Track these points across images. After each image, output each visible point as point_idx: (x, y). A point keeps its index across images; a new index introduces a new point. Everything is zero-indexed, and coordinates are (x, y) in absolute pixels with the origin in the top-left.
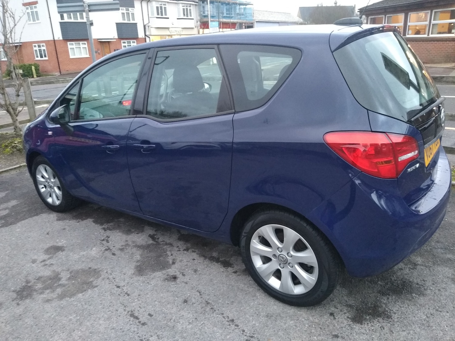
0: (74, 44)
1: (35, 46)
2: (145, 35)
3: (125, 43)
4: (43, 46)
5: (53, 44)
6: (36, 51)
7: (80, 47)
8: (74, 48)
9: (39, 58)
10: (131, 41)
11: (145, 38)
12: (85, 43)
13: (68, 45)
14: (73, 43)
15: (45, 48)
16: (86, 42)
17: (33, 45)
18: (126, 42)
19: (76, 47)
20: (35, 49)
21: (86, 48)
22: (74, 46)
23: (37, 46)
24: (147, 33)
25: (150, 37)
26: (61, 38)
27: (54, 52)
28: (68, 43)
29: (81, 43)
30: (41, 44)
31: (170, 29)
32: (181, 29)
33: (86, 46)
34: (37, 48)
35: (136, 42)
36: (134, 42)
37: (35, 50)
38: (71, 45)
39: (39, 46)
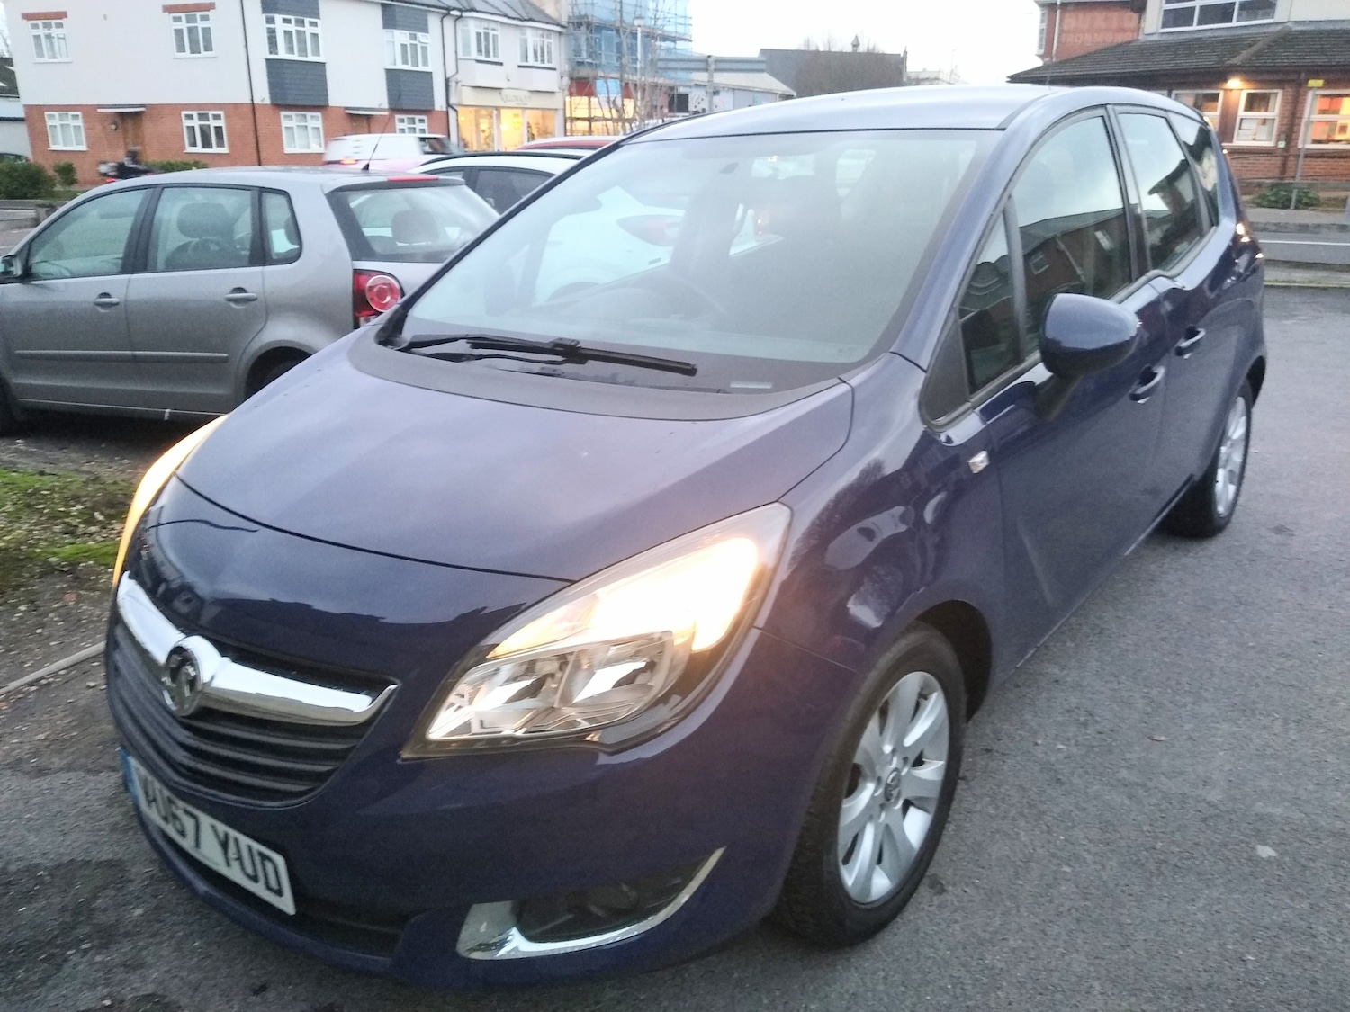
0: (294, 117)
1: (190, 117)
2: (449, 105)
3: (402, 121)
4: (217, 117)
5: (250, 115)
6: (192, 129)
7: (306, 127)
8: (293, 128)
9: (199, 149)
10: (417, 117)
11: (447, 112)
12: (318, 117)
13: (282, 119)
14: (293, 114)
15: (221, 123)
16: (319, 114)
17: (184, 113)
18: (406, 120)
19: (298, 126)
20: (187, 123)
21: (318, 128)
22: (293, 124)
23: (196, 117)
24: (453, 100)
25: (458, 108)
26: (268, 101)
27: (252, 134)
28: (283, 113)
29: (309, 114)
30: (211, 113)
31: (503, 91)
32: (528, 94)
33: (319, 124)
34: (196, 123)
35: (426, 121)
36: (422, 121)
37: (188, 127)
38: (289, 120)
39: (203, 117)
